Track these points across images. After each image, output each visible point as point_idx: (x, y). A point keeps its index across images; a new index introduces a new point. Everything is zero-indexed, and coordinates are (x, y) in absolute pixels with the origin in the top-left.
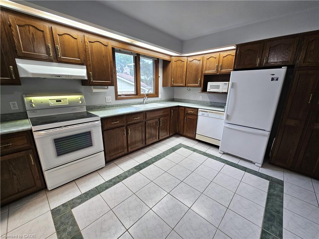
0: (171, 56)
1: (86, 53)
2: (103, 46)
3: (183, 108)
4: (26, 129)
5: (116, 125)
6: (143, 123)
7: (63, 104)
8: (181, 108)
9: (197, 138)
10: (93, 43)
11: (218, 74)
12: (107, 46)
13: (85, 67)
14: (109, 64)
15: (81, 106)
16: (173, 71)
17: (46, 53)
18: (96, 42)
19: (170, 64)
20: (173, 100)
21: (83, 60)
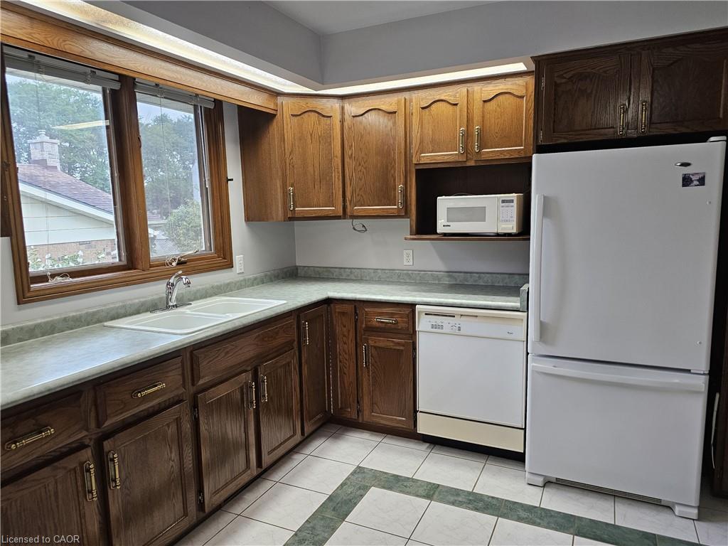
0: (275, 94)
3: (349, 308)
6: (185, 407)
8: (339, 308)
9: (421, 429)
11: (472, 163)
16: (288, 154)
19: (274, 127)
20: (292, 274)
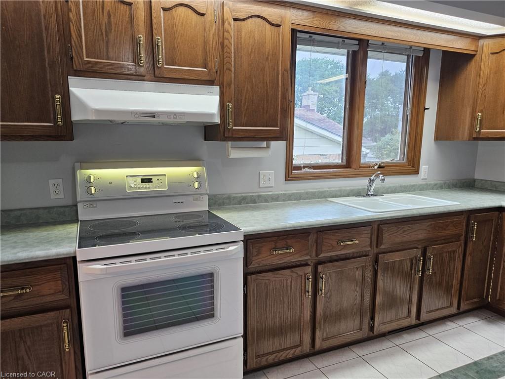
1: (223, 50)
2: (268, 26)
4: (64, 254)
5: (285, 260)
6: (369, 260)
7: (156, 188)
10: (242, 23)
12: (279, 26)
13: (217, 89)
14: (280, 76)
15: (197, 195)
17: (131, 59)
18: (251, 17)
19: (472, 66)
20: (469, 185)
21: (214, 70)
